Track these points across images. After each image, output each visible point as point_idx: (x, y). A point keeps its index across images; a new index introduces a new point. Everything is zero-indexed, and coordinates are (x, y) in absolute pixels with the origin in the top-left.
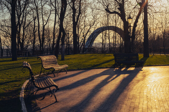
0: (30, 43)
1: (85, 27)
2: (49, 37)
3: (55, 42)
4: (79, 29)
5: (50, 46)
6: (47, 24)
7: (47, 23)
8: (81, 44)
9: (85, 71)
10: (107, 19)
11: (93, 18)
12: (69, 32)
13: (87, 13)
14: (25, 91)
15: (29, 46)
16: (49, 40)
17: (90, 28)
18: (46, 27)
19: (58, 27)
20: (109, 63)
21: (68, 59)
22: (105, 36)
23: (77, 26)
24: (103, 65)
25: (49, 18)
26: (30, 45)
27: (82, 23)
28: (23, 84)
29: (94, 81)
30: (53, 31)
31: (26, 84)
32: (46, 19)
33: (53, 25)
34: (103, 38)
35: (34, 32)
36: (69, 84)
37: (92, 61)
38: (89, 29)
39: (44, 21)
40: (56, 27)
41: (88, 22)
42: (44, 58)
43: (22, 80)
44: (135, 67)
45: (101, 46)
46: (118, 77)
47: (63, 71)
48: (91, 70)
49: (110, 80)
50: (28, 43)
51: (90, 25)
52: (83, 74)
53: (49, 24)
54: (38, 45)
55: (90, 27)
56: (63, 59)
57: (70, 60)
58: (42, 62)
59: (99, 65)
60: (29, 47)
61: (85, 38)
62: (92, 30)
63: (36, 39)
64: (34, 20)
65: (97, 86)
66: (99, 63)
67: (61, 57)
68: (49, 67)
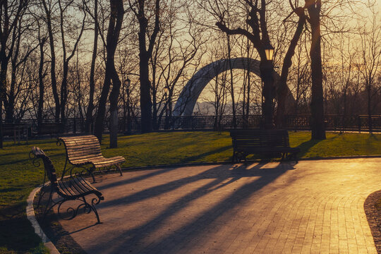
0: (31, 105)
1: (171, 62)
2: (79, 88)
3: (95, 103)
4: (157, 69)
5: (81, 112)
6: (75, 56)
7: (73, 54)
8: (163, 106)
9: (164, 172)
10: (226, 42)
11: (192, 39)
12: (131, 76)
13: (177, 28)
14: (36, 206)
15: (27, 113)
16: (80, 97)
17: (184, 67)
18: (70, 64)
19: (101, 64)
20: (221, 154)
21: (127, 145)
22: (223, 85)
23: (151, 61)
24: (206, 159)
25: (78, 40)
26: (29, 109)
27: (164, 54)
28: (28, 195)
29: (179, 189)
30: (89, 73)
31: (35, 195)
32: (71, 43)
33: (89, 58)
34: (219, 91)
35: (41, 77)
36: (125, 195)
37: (182, 149)
38: (182, 69)
39: (67, 49)
40: (96, 62)
41: (178, 51)
42: (71, 141)
43: (24, 188)
44: (281, 161)
45: (212, 111)
46: (235, 182)
47: (113, 172)
48: (179, 169)
49: (214, 187)
50: (24, 103)
51: (185, 58)
52: (157, 177)
53: (79, 56)
54: (51, 109)
55: (185, 62)
56: (113, 145)
57: (132, 148)
58: (66, 150)
59: (199, 157)
60: (27, 115)
61: (171, 91)
62: (190, 71)
63: (45, 93)
64: (42, 45)
65: (182, 198)
66: (198, 154)
67: (109, 139)
68: (81, 161)
